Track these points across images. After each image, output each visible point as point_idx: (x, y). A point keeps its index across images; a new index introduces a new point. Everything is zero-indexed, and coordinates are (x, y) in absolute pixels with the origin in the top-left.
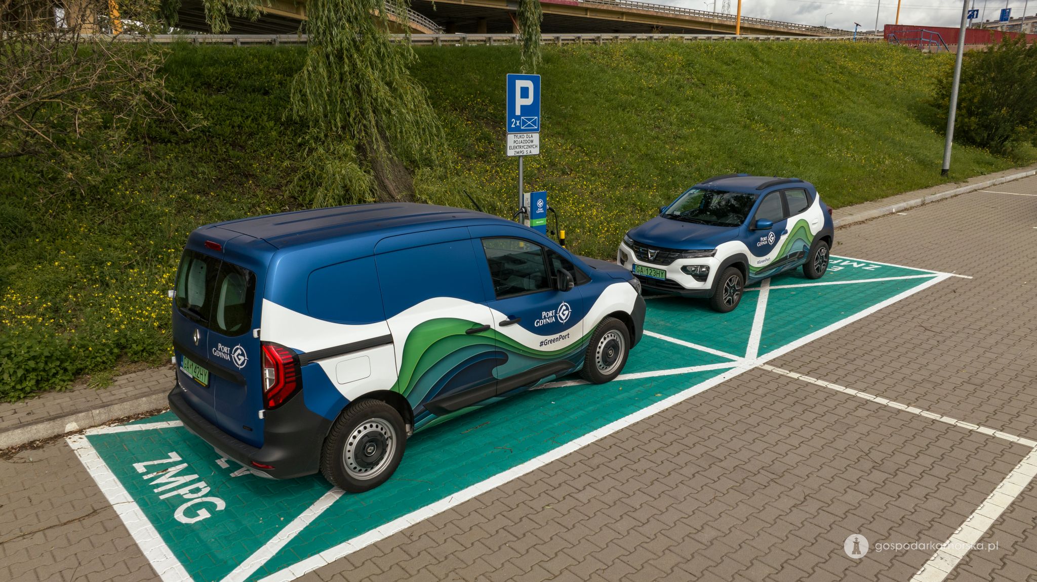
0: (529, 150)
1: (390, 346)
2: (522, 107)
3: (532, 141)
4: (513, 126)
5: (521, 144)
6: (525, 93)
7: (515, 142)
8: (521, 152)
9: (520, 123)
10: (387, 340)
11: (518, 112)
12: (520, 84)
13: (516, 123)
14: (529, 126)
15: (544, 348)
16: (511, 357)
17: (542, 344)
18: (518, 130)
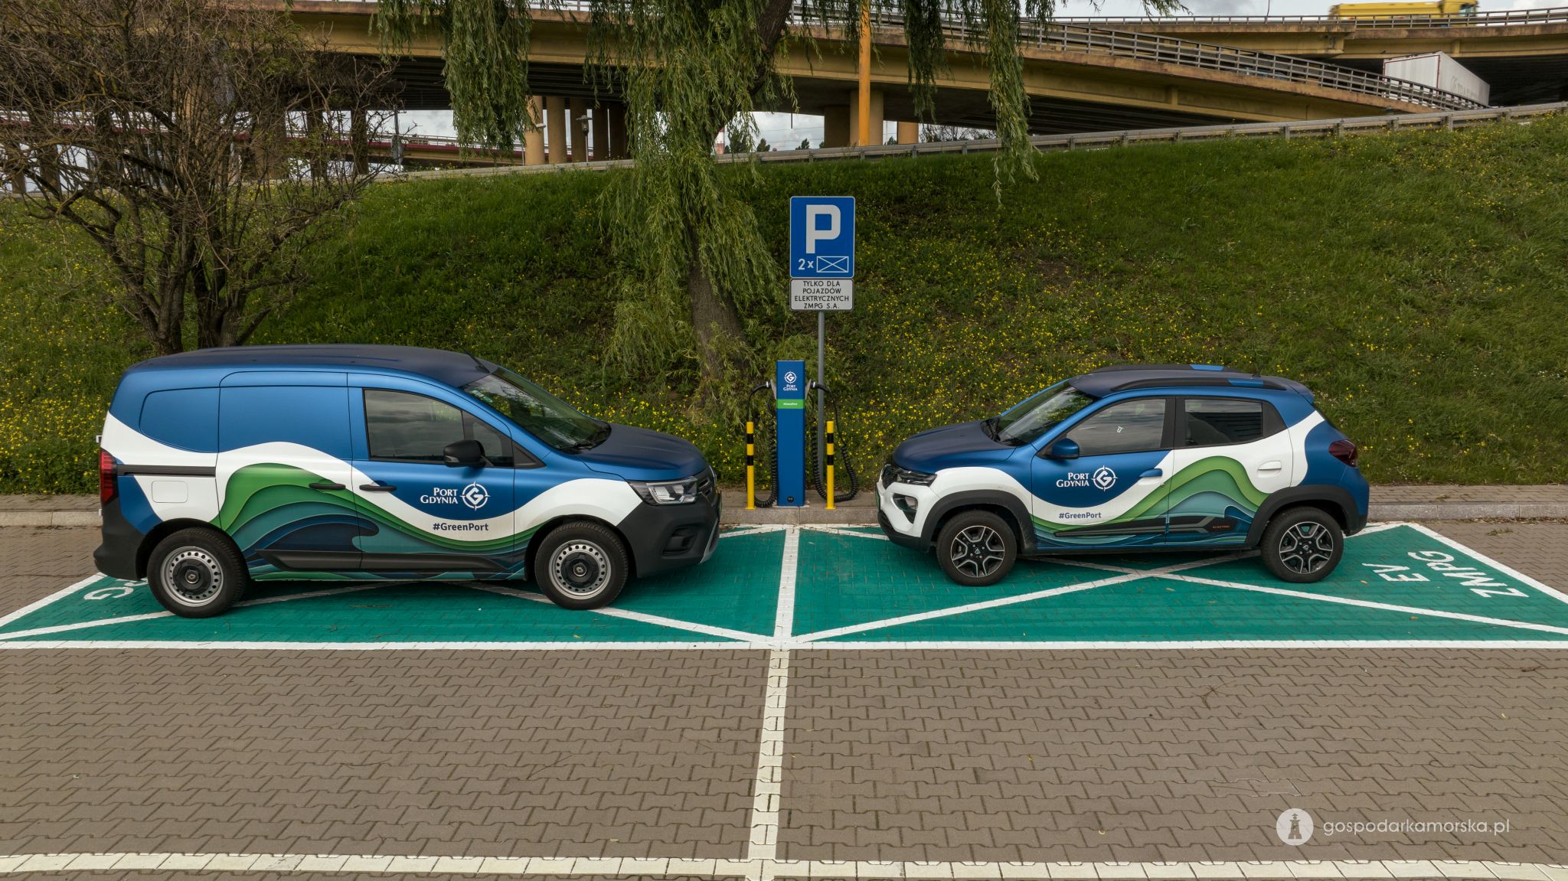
0: (832, 303)
1: (212, 479)
2: (818, 242)
3: (838, 291)
4: (801, 268)
5: (818, 295)
6: (823, 222)
7: (804, 290)
8: (816, 305)
9: (814, 265)
10: (209, 472)
11: (810, 249)
12: (812, 211)
13: (806, 265)
14: (832, 268)
15: (439, 533)
16: (382, 530)
17: (436, 527)
18: (809, 273)
